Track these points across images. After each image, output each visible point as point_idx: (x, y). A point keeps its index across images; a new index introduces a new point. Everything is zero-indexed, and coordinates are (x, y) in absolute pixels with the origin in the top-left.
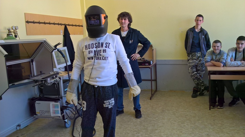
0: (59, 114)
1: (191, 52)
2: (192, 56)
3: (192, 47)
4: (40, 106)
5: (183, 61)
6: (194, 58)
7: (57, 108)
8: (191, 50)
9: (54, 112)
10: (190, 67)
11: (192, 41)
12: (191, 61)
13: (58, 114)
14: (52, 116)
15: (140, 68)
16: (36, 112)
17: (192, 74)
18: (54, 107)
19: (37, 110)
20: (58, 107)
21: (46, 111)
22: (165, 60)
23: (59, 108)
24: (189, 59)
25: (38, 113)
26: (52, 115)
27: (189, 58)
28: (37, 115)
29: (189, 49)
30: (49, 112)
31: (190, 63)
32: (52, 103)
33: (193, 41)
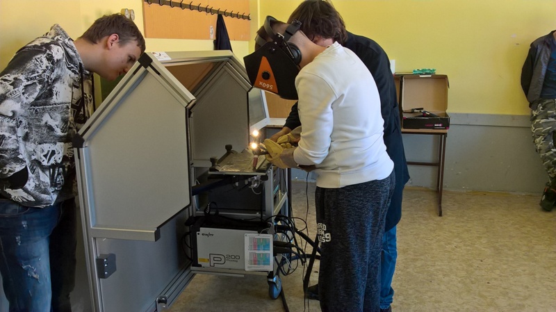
0: (269, 264)
1: (541, 96)
2: (544, 107)
3: (544, 86)
4: (210, 241)
5: (513, 117)
6: (549, 112)
7: (264, 250)
8: (542, 93)
9: (255, 261)
10: (539, 136)
11: (547, 71)
12: (543, 121)
13: (264, 264)
14: (247, 269)
15: (403, 135)
16: (199, 257)
17: (547, 154)
18: (256, 245)
19: (202, 253)
20: (266, 247)
21: (228, 257)
22: (467, 114)
23: (269, 250)
24: (537, 116)
25: (203, 260)
26: (249, 267)
27: (535, 113)
28: (200, 266)
29: (536, 89)
30: (238, 257)
31: (538, 125)
32: (249, 236)
33: (550, 69)
